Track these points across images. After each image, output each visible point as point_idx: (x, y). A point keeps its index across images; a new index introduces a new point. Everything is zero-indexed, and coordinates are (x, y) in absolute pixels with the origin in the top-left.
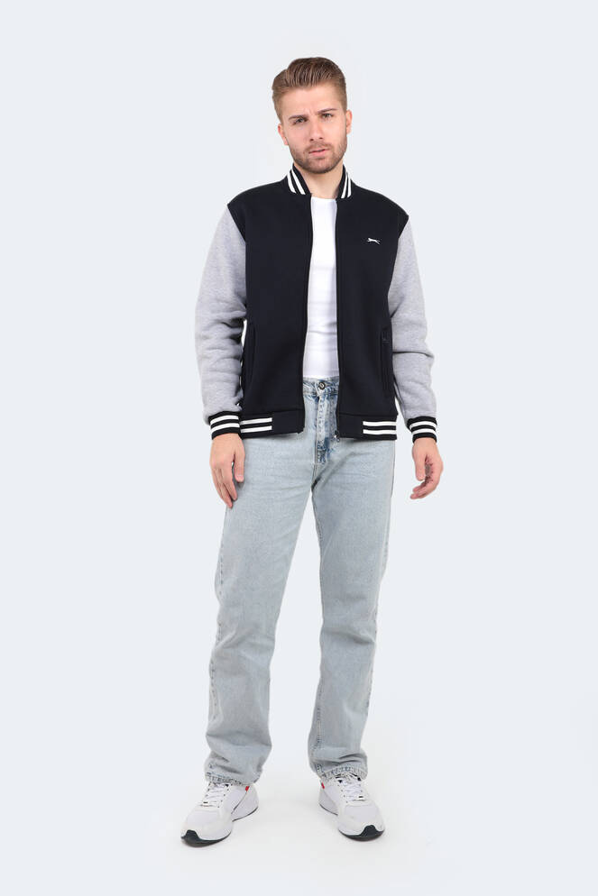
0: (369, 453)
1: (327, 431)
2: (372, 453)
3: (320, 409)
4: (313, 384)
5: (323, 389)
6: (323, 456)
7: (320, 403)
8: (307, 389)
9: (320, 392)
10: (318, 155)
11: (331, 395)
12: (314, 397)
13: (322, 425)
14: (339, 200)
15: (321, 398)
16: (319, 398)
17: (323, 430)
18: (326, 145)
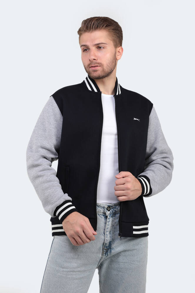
0: (134, 250)
1: (110, 237)
2: (136, 249)
3: (107, 223)
4: (104, 208)
5: (109, 211)
6: (107, 252)
7: (108, 220)
8: (99, 210)
9: (108, 213)
10: (93, 68)
11: (114, 214)
12: (103, 215)
13: (108, 233)
14: (115, 96)
15: (108, 217)
16: (107, 216)
17: (109, 236)
18: (98, 63)
